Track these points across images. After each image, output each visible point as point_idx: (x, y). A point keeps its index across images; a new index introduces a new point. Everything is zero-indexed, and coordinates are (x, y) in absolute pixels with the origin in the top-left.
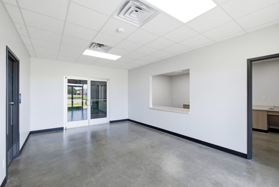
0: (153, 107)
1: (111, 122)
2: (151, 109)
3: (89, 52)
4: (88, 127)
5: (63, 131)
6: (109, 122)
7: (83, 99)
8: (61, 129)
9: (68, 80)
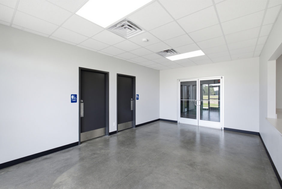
3: (173, 58)
5: (177, 124)
6: (223, 129)
8: (175, 122)
9: (181, 82)
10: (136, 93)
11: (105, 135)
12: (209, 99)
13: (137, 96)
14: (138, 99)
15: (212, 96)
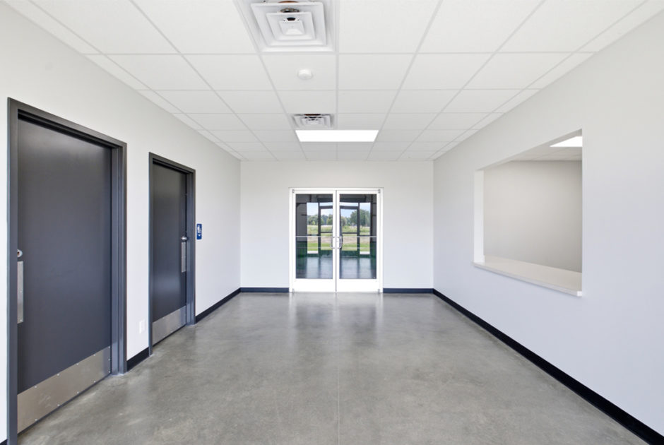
0: (486, 261)
1: (386, 291)
2: (478, 267)
4: (334, 296)
6: (382, 291)
7: (358, 234)
8: (285, 291)
9: (297, 195)
10: (197, 222)
11: (111, 373)
12: (320, 233)
13: (198, 228)
14: (199, 238)
15: (325, 226)
